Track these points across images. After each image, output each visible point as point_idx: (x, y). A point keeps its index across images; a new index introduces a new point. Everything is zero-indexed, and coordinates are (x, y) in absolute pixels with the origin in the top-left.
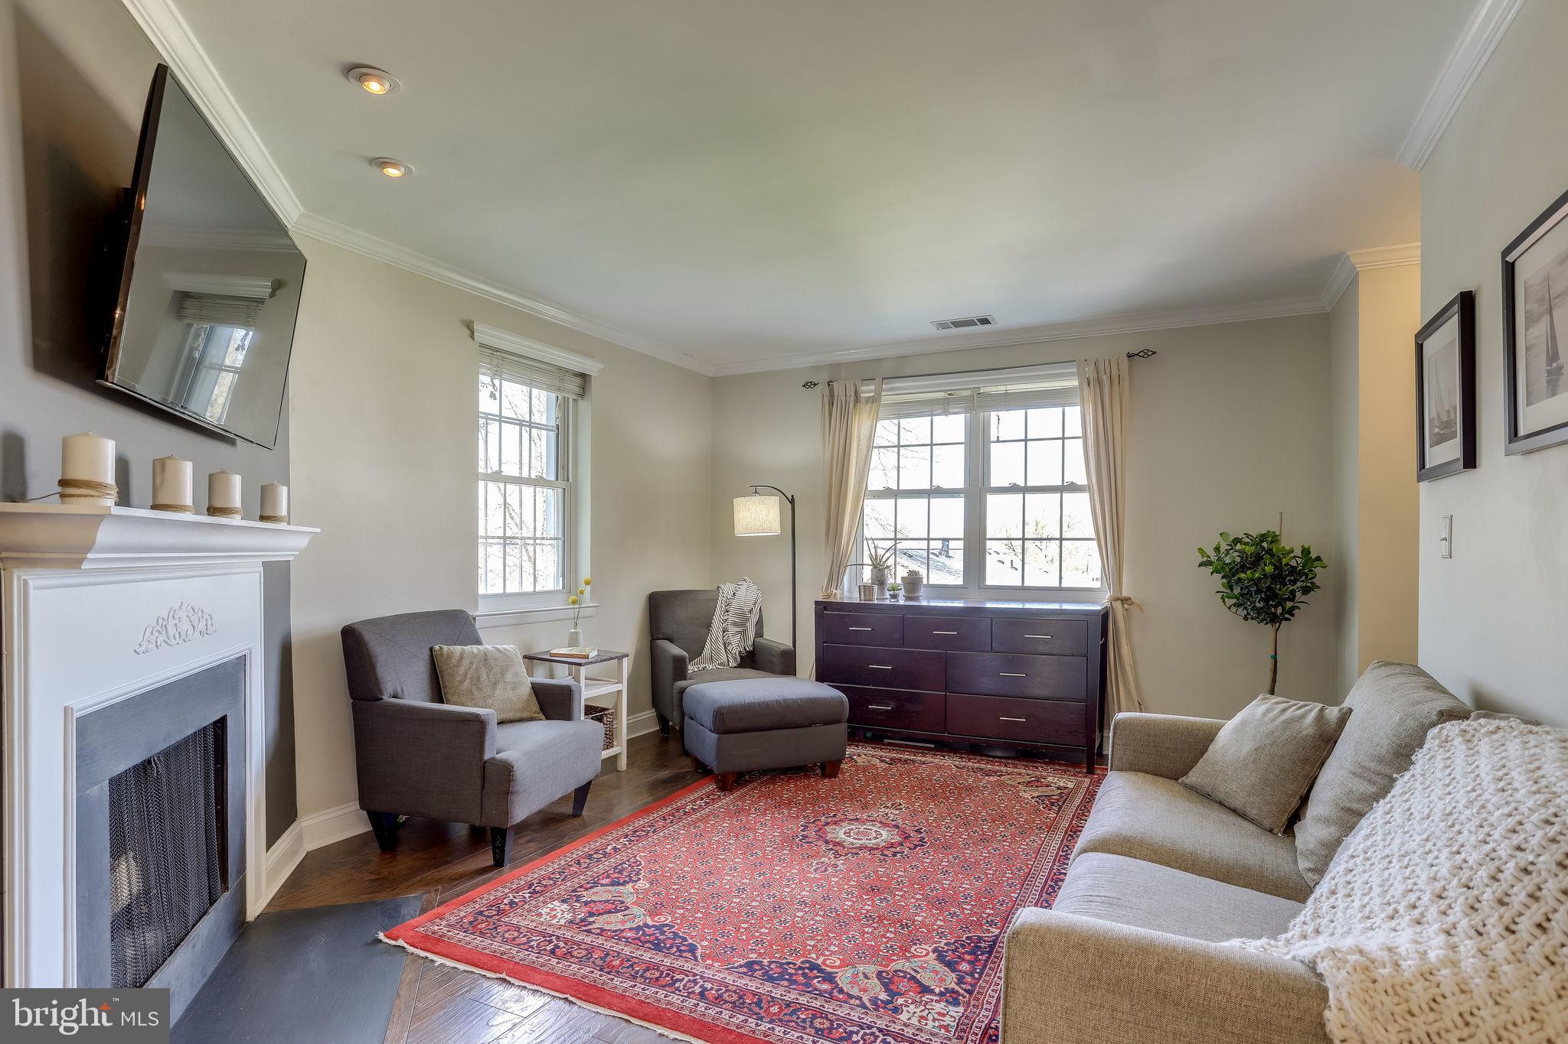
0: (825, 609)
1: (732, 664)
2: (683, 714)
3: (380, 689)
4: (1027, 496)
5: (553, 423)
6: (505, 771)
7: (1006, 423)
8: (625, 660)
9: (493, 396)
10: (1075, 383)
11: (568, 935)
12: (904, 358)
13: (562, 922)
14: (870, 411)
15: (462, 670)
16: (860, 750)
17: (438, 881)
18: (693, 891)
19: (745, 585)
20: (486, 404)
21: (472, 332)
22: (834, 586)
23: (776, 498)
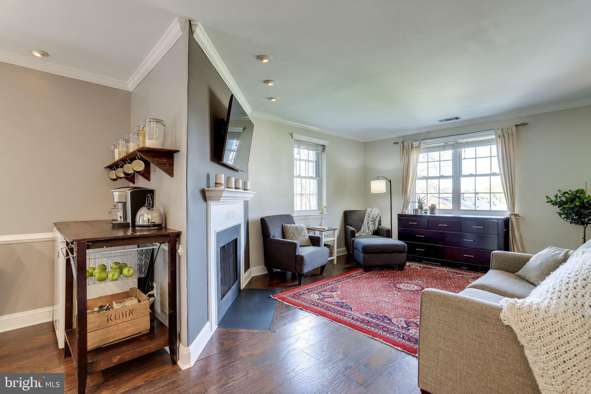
0: (401, 217)
1: (370, 234)
2: (354, 248)
3: (270, 235)
4: (476, 178)
5: (315, 160)
6: (302, 258)
7: (467, 152)
8: (336, 231)
9: (298, 153)
10: (494, 137)
11: (318, 301)
12: (429, 132)
13: (316, 299)
14: (417, 151)
15: (290, 231)
16: (413, 264)
17: (285, 286)
18: (353, 295)
19: (375, 209)
20: (296, 156)
21: (292, 136)
22: (405, 208)
23: (385, 181)
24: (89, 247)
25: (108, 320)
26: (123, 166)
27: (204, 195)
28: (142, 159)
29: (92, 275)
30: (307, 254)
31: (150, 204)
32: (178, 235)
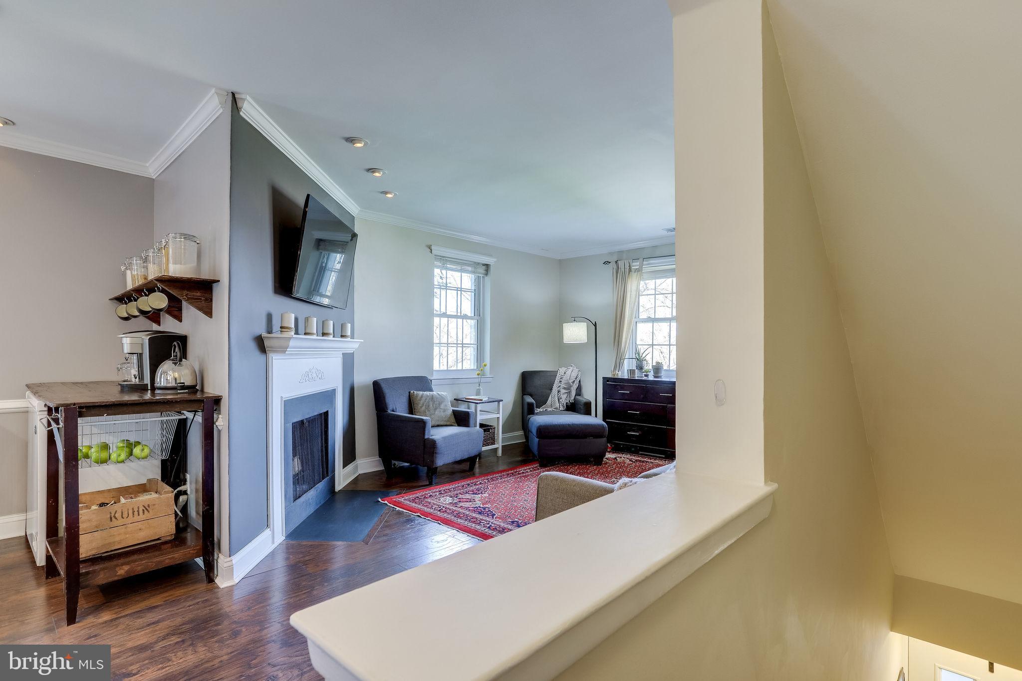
0: (608, 381)
1: (562, 408)
2: (529, 431)
3: (387, 408)
5: (473, 288)
6: (433, 443)
8: (501, 403)
9: (441, 277)
11: (448, 506)
12: (655, 247)
13: (447, 503)
14: (637, 277)
15: (422, 402)
19: (571, 368)
20: (439, 282)
21: (431, 250)
22: (617, 369)
23: (586, 323)
24: (81, 415)
25: (111, 518)
26: (138, 298)
27: (261, 344)
28: (163, 291)
29: (87, 456)
30: (443, 438)
31: (176, 356)
32: (217, 401)
